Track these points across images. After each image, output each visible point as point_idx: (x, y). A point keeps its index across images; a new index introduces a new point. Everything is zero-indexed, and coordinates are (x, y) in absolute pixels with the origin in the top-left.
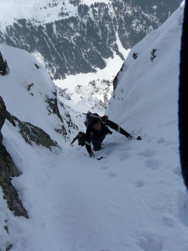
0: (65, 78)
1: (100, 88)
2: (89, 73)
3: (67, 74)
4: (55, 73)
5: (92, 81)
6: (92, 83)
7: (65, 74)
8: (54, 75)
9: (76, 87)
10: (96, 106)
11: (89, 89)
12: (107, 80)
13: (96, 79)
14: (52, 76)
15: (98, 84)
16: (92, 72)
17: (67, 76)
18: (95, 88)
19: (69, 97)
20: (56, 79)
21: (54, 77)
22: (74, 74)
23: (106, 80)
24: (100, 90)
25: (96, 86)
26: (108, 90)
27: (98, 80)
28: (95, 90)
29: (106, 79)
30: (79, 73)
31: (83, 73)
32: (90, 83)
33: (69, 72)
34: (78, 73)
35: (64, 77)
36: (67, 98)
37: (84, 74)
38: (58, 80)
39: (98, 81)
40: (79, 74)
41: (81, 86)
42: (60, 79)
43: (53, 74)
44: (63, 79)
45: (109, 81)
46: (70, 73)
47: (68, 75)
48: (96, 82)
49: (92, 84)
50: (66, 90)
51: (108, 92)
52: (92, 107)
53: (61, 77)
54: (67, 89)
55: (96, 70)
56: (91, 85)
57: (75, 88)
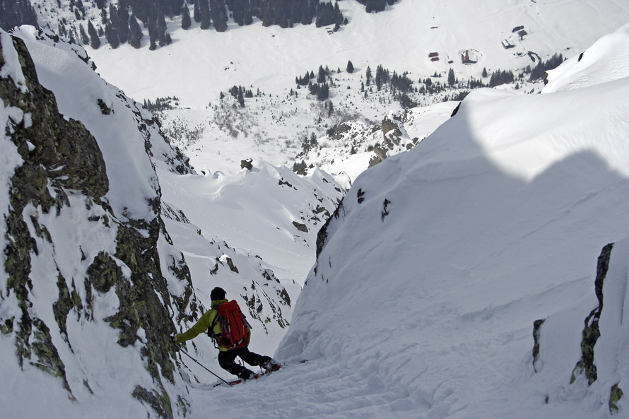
0: (167, 41)
1: (356, 117)
2: (300, 28)
3: (179, 19)
4: (112, 8)
5: (316, 72)
6: (314, 81)
7: (167, 20)
8: (105, 21)
9: (222, 96)
10: (320, 215)
11: (294, 113)
12: (400, 73)
13: (336, 62)
14: (98, 24)
15: (347, 93)
16: (319, 25)
17: (178, 33)
18: (331, 110)
19: (180, 156)
20: (115, 46)
21: (104, 27)
22: (221, 27)
23: (391, 74)
24: (357, 126)
25: (335, 102)
26: (399, 133)
27: (350, 68)
28: (329, 122)
29: (394, 68)
30: (249, 22)
31: (267, 24)
32: (300, 82)
33: (192, 14)
34: (244, 20)
35: (161, 39)
36: (170, 161)
37: (275, 29)
38: (126, 48)
39: (345, 75)
40: (246, 28)
41: (250, 95)
42: (137, 44)
43: (104, 14)
44: (153, 47)
45: (411, 82)
46: (198, 17)
47: (186, 25)
48: (334, 76)
49: (314, 90)
50: (167, 106)
51: (397, 142)
52: (301, 222)
53: (146, 32)
54: (173, 104)
55: (345, 15)
56: (305, 90)
57: (217, 103)
